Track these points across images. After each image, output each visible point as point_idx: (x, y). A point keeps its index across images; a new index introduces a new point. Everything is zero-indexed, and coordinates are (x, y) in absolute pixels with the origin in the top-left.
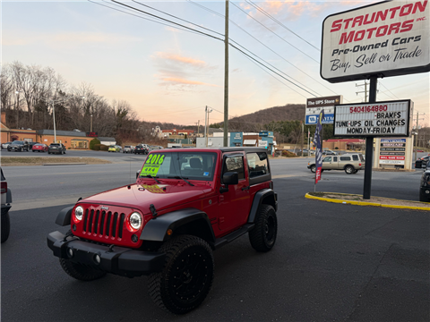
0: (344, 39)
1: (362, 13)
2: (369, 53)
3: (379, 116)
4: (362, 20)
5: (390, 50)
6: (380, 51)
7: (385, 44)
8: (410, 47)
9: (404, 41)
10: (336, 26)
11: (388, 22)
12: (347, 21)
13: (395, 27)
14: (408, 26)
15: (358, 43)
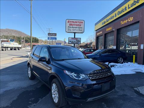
0: (70, 25)
1: (73, 21)
2: (75, 29)
3: (76, 40)
4: (73, 22)
5: (78, 29)
6: (76, 28)
7: (77, 28)
8: (81, 29)
9: (80, 28)
10: (69, 22)
11: (77, 24)
12: (71, 21)
13: (78, 25)
14: (80, 25)
15: (73, 26)
